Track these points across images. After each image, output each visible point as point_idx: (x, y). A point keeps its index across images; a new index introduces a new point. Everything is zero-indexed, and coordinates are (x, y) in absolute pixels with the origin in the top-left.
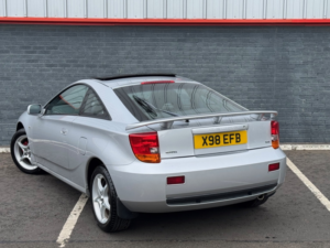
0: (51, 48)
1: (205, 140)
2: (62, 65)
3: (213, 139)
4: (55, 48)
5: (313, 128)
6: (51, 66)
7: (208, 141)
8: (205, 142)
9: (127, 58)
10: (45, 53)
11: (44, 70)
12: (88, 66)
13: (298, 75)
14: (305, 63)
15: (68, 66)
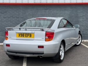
0: (5, 12)
1: (19, 35)
2: (8, 18)
3: (22, 35)
4: (6, 12)
5: (86, 36)
6: (5, 18)
7: (20, 35)
8: (19, 36)
9: (29, 15)
10: (3, 14)
11: (3, 19)
12: (17, 18)
13: (81, 20)
14: (83, 16)
15: (10, 18)
